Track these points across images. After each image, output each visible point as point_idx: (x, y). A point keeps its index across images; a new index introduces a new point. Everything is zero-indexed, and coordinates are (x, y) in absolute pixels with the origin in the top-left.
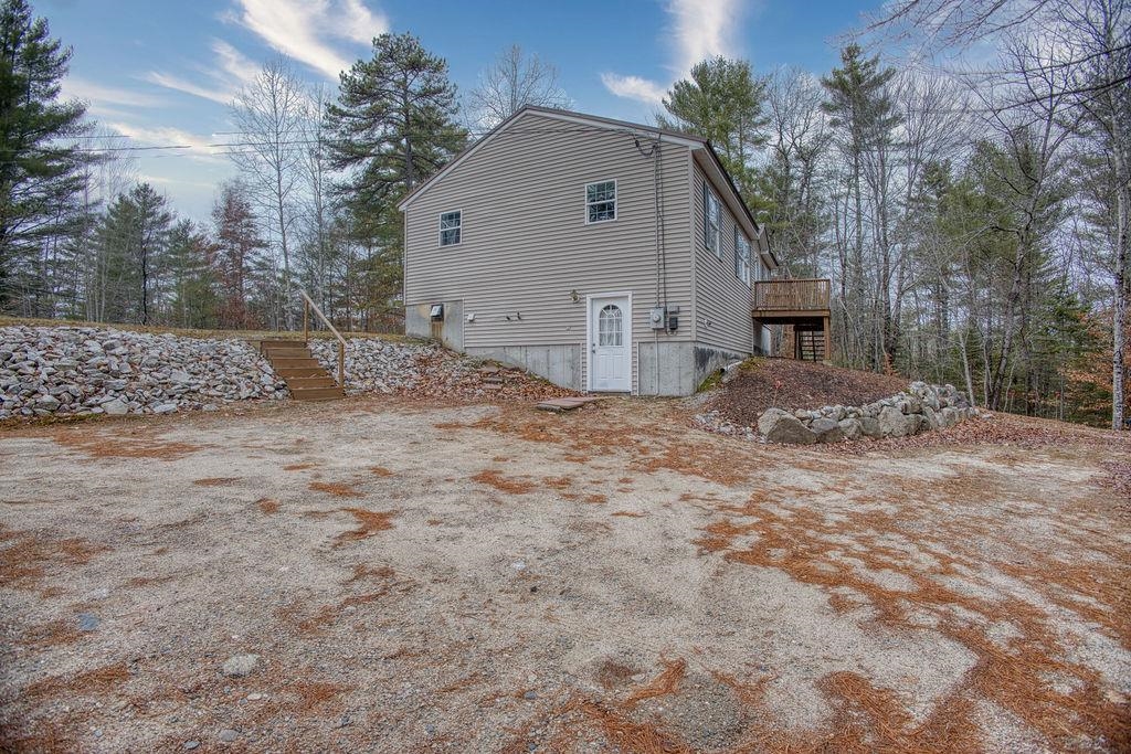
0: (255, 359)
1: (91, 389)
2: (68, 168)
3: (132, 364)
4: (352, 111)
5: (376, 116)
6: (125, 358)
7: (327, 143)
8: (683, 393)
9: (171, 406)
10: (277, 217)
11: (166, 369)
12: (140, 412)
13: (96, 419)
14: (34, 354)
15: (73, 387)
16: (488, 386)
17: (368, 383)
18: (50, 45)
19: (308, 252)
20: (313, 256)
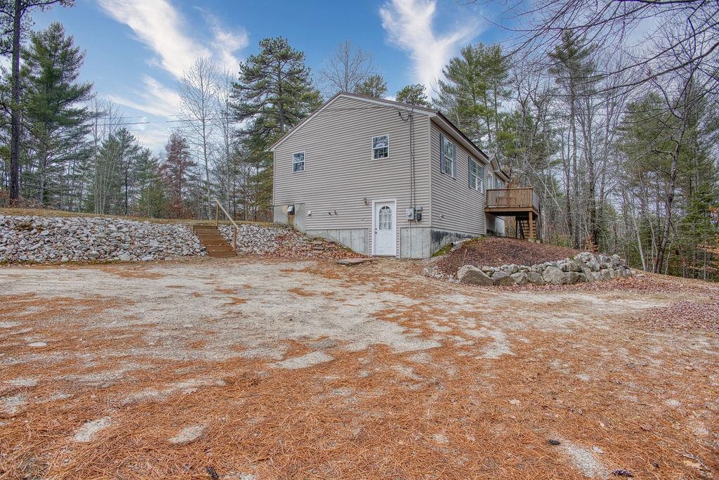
0: (191, 235)
1: (113, 248)
2: (81, 121)
3: (131, 237)
4: (247, 86)
5: (261, 89)
6: (128, 234)
7: (232, 106)
8: (425, 256)
9: (150, 257)
10: (202, 150)
11: (147, 239)
12: (135, 260)
13: (116, 262)
14: (86, 231)
15: (105, 247)
16: (315, 251)
17: (249, 249)
18: (74, 49)
19: (220, 171)
20: (224, 173)
